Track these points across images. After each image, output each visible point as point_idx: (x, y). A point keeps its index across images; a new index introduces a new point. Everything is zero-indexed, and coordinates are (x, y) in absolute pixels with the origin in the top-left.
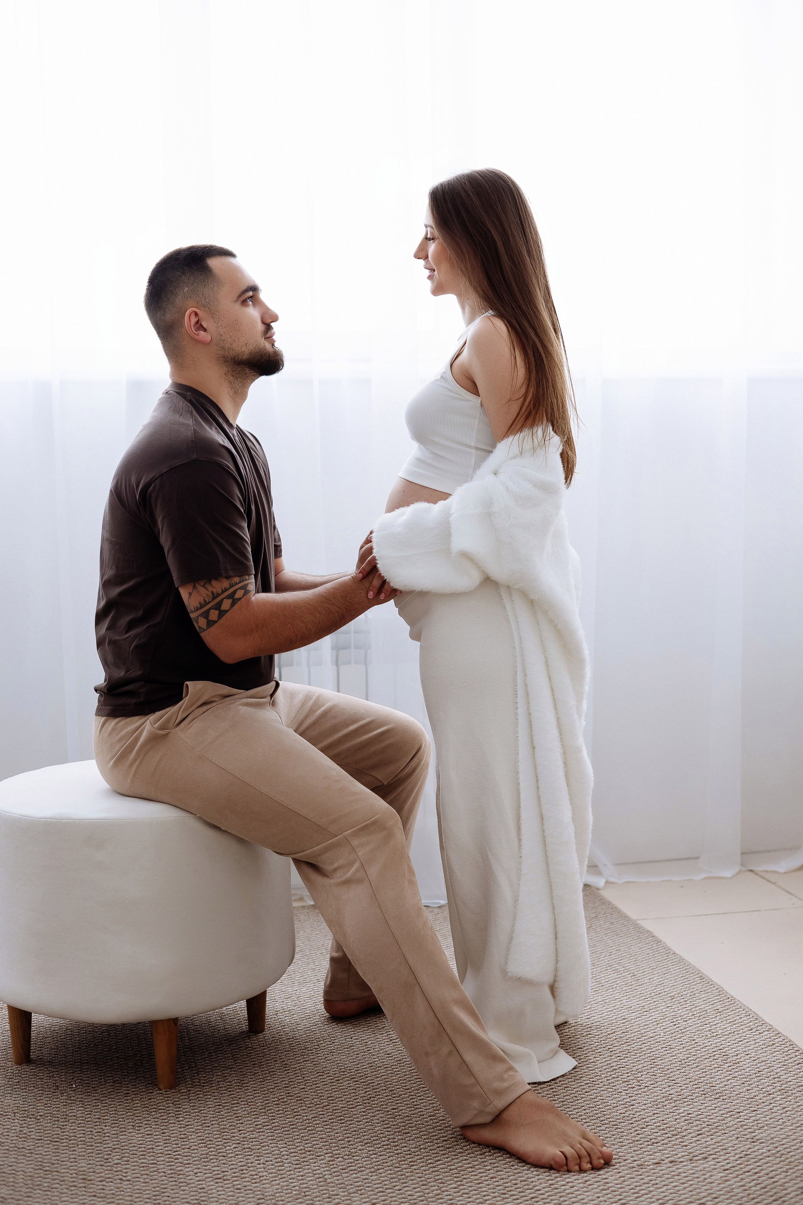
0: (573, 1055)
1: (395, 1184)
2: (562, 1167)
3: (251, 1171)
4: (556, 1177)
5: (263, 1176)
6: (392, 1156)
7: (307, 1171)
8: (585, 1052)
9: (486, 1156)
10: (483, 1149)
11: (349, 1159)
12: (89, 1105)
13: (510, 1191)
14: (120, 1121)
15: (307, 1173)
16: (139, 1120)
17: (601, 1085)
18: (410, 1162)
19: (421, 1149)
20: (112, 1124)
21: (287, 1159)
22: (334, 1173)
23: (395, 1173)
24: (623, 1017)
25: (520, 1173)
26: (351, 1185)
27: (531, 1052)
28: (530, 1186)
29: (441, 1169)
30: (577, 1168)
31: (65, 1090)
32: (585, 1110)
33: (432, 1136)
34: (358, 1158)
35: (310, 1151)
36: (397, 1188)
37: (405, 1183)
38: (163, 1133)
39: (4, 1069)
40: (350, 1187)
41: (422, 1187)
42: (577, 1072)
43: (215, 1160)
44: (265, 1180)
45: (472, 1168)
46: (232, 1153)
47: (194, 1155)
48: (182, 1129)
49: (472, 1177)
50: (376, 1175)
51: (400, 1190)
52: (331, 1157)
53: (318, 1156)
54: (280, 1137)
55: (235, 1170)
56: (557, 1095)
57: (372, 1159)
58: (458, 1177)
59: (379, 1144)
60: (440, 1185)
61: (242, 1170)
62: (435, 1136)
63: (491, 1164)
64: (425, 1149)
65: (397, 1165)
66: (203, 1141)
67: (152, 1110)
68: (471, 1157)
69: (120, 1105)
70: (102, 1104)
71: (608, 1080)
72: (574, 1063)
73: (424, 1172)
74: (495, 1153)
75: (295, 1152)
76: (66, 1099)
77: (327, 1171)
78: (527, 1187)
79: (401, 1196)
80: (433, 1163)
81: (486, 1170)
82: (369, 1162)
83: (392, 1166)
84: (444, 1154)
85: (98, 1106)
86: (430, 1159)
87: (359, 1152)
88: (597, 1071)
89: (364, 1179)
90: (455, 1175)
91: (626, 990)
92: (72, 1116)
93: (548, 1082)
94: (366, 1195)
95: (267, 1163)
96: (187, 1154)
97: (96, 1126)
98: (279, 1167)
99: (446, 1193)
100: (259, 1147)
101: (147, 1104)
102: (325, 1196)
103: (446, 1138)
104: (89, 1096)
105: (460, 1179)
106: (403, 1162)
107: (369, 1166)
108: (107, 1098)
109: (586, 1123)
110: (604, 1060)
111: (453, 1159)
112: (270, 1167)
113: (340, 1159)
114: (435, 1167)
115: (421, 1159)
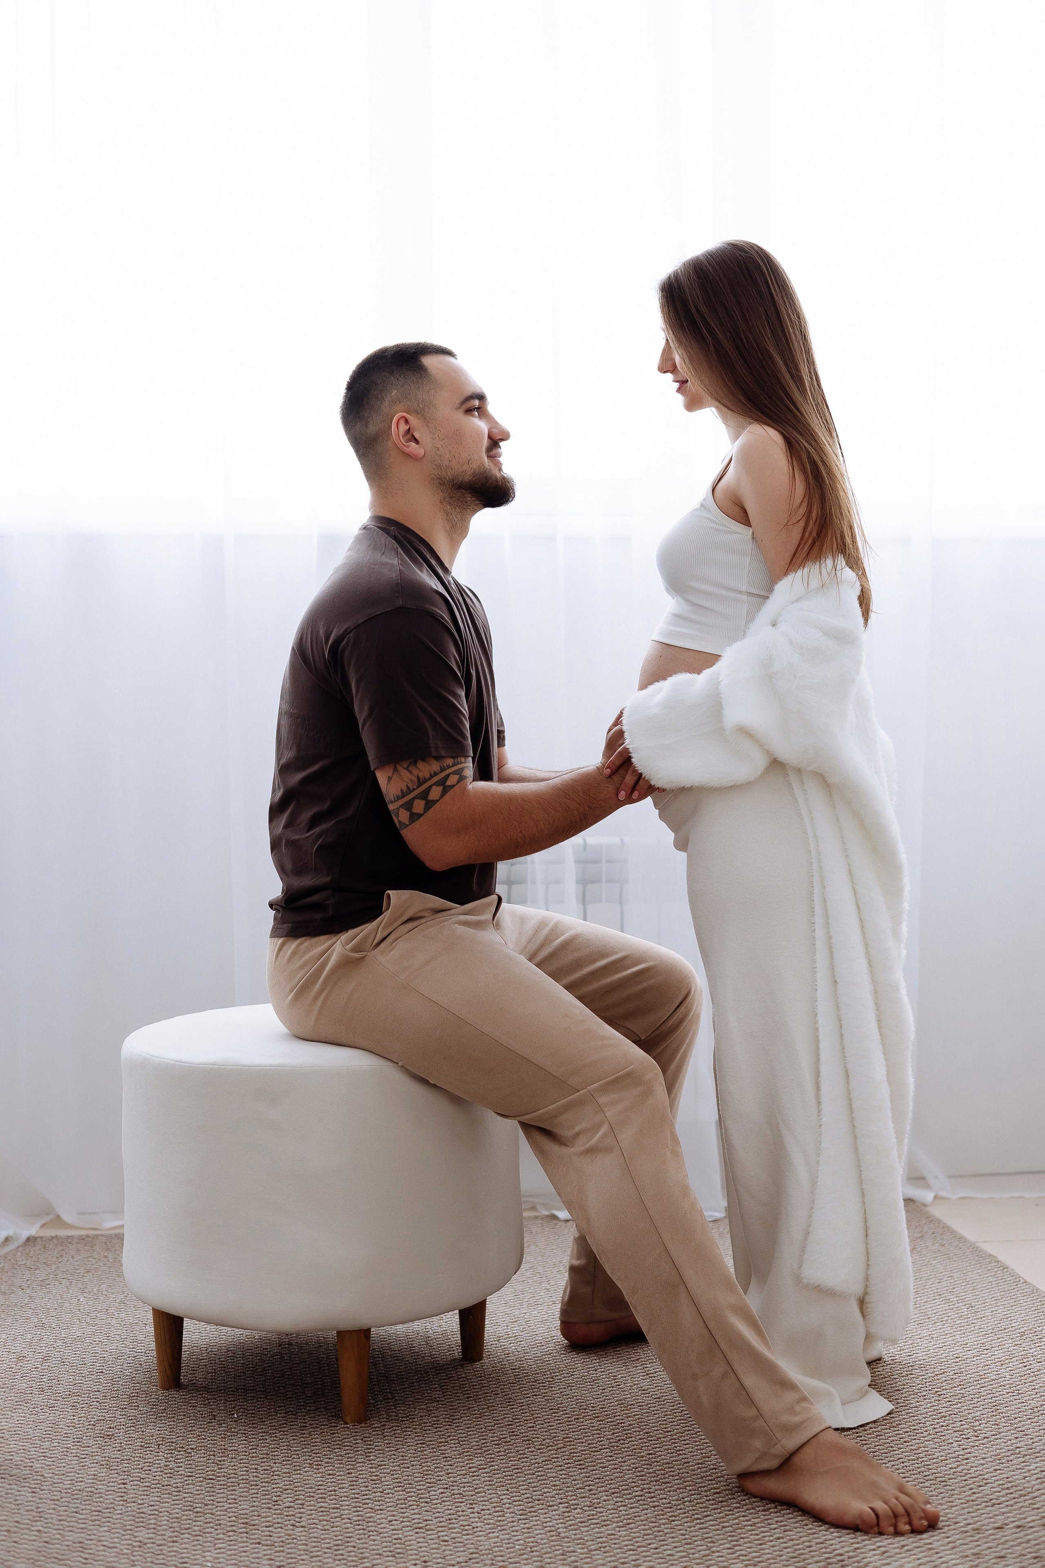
0: (889, 1398)
1: (650, 1541)
2: (872, 1527)
3: (462, 1521)
4: (864, 1540)
5: (477, 1527)
6: (647, 1509)
7: (535, 1523)
8: (904, 1395)
9: (771, 1513)
10: (767, 1504)
11: (589, 1510)
12: (255, 1438)
13: (802, 1554)
14: (294, 1458)
15: (534, 1525)
16: (319, 1457)
17: (925, 1434)
18: (670, 1517)
19: (685, 1502)
20: (284, 1461)
21: (509, 1508)
22: (570, 1526)
23: (650, 1529)
24: (956, 1356)
25: (816, 1533)
26: (593, 1541)
27: (832, 1389)
28: (828, 1550)
29: (711, 1525)
30: (891, 1529)
31: (224, 1420)
32: (903, 1463)
33: (700, 1487)
34: (602, 1510)
35: (539, 1500)
36: (652, 1546)
37: (664, 1541)
38: (349, 1473)
39: (147, 1394)
40: (591, 1543)
41: (686, 1546)
42: (893, 1418)
43: (415, 1507)
44: (480, 1531)
45: (751, 1526)
46: (437, 1499)
47: (388, 1500)
48: (374, 1470)
49: (752, 1537)
50: (625, 1530)
51: (656, 1549)
52: (567, 1508)
53: (549, 1506)
54: (500, 1482)
55: (441, 1519)
56: (866, 1444)
57: (621, 1511)
58: (733, 1536)
59: (630, 1494)
60: (709, 1544)
61: (450, 1520)
62: (704, 1487)
63: (777, 1522)
64: (690, 1501)
65: (654, 1519)
66: (400, 1484)
67: (335, 1447)
68: (751, 1514)
69: (294, 1439)
70: (271, 1437)
71: (934, 1428)
72: (890, 1407)
73: (688, 1529)
74: (782, 1510)
75: (519, 1501)
76: (224, 1431)
77: (561, 1523)
78: (824, 1550)
79: (657, 1556)
80: (700, 1519)
81: (771, 1529)
82: (617, 1515)
83: (646, 1520)
84: (715, 1509)
85: (266, 1439)
86: (697, 1514)
87: (604, 1503)
88: (920, 1417)
89: (609, 1535)
90: (729, 1534)
91: (960, 1324)
92: (232, 1450)
93: (855, 1428)
94: (611, 1554)
95: (483, 1512)
96: (379, 1498)
97: (262, 1462)
98: (498, 1517)
99: (717, 1554)
100: (474, 1493)
101: (329, 1440)
102: (558, 1552)
103: (718, 1490)
104: (254, 1428)
105: (735, 1538)
106: (661, 1517)
107: (616, 1519)
108: (277, 1432)
109: (905, 1478)
110: (929, 1405)
111: (727, 1515)
112: (487, 1516)
113: (579, 1510)
114: (703, 1524)
115: (685, 1513)
